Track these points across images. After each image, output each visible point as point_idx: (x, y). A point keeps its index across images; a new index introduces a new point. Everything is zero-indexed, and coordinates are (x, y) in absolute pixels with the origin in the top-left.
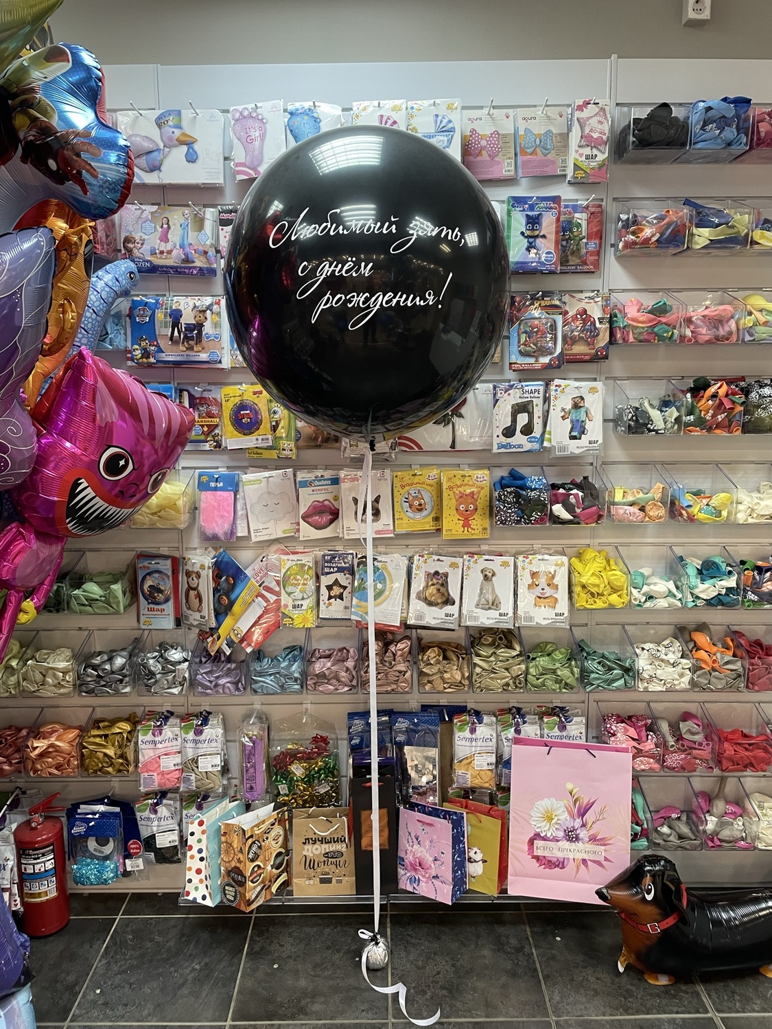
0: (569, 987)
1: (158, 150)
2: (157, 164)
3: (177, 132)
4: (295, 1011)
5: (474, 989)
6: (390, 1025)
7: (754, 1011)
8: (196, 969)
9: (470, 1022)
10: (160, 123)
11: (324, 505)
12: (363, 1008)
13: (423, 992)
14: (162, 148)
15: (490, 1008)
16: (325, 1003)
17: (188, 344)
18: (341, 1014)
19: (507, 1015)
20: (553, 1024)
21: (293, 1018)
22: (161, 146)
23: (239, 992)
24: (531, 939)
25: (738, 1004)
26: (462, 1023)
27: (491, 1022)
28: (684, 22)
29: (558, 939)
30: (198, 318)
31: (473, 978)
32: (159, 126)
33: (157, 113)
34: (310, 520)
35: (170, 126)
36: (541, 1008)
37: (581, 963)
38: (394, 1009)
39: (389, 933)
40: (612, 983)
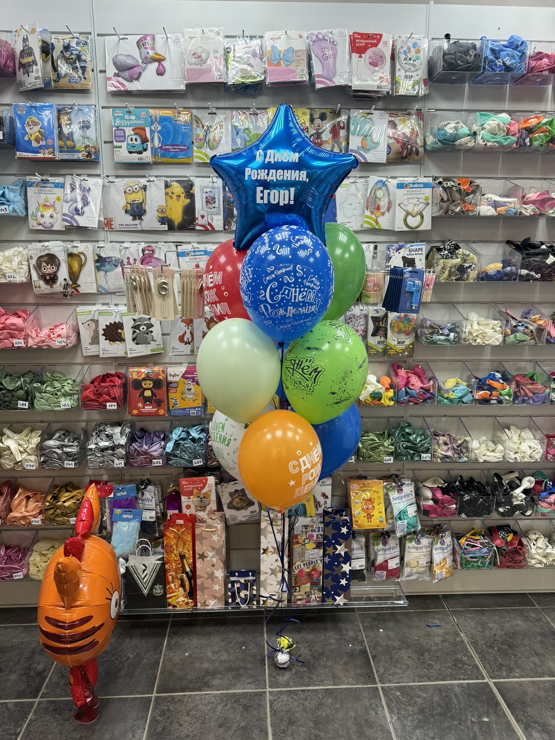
0: (390, 663)
4: (201, 685)
5: (325, 667)
6: (268, 693)
7: (515, 677)
8: (131, 658)
9: (323, 689)
12: (248, 682)
15: (335, 679)
16: (222, 679)
18: (234, 686)
19: (348, 683)
20: (380, 689)
21: (199, 690)
23: (162, 673)
24: (362, 631)
25: (504, 673)
26: (317, 690)
27: (338, 689)
29: (381, 630)
31: (324, 658)
36: (371, 678)
37: (397, 647)
38: (270, 681)
39: (265, 630)
40: (419, 660)
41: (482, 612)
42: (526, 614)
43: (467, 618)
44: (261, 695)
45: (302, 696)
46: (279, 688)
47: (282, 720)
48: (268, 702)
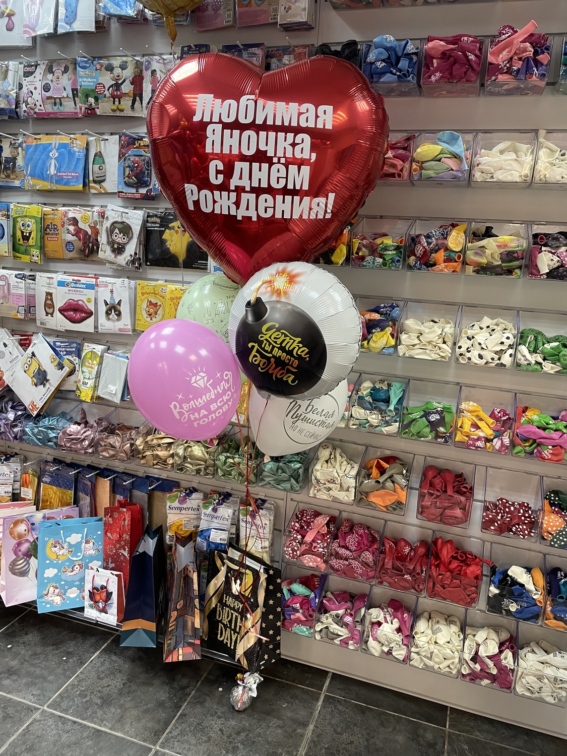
0: (192, 728)
5: (121, 707)
6: (41, 710)
9: (95, 729)
11: (78, 304)
12: (34, 693)
13: (86, 696)
15: (119, 723)
16: (14, 681)
18: (17, 691)
19: (126, 733)
20: (153, 752)
24: (200, 683)
26: (89, 727)
27: (110, 734)
29: (221, 689)
30: (13, 153)
31: (129, 697)
34: (66, 313)
36: (156, 737)
37: (219, 714)
38: (54, 701)
39: (103, 647)
40: (228, 737)
41: (363, 710)
42: (421, 731)
43: (336, 711)
44: (32, 711)
45: (69, 726)
46: (56, 710)
47: (24, 743)
48: (31, 720)
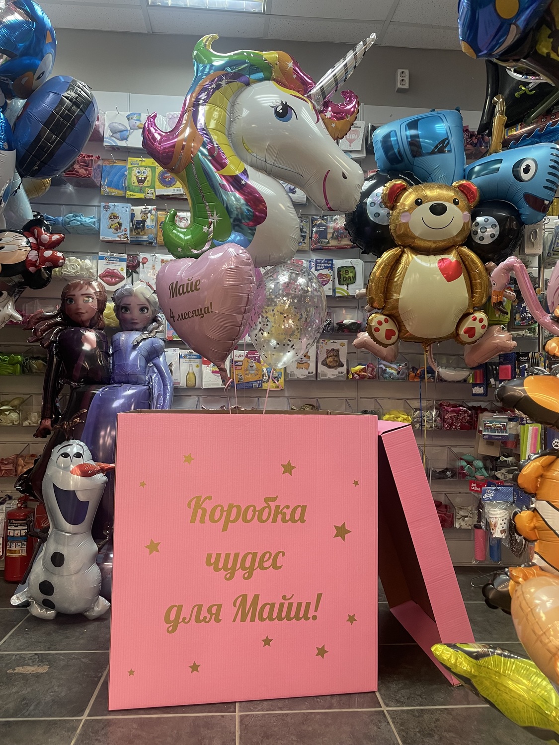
1: (127, 130)
2: (126, 137)
3: (138, 123)
10: (129, 118)
14: (129, 129)
17: (138, 231)
22: (129, 128)
28: (396, 89)
32: (129, 119)
33: (129, 113)
35: (134, 120)
